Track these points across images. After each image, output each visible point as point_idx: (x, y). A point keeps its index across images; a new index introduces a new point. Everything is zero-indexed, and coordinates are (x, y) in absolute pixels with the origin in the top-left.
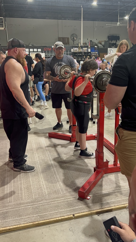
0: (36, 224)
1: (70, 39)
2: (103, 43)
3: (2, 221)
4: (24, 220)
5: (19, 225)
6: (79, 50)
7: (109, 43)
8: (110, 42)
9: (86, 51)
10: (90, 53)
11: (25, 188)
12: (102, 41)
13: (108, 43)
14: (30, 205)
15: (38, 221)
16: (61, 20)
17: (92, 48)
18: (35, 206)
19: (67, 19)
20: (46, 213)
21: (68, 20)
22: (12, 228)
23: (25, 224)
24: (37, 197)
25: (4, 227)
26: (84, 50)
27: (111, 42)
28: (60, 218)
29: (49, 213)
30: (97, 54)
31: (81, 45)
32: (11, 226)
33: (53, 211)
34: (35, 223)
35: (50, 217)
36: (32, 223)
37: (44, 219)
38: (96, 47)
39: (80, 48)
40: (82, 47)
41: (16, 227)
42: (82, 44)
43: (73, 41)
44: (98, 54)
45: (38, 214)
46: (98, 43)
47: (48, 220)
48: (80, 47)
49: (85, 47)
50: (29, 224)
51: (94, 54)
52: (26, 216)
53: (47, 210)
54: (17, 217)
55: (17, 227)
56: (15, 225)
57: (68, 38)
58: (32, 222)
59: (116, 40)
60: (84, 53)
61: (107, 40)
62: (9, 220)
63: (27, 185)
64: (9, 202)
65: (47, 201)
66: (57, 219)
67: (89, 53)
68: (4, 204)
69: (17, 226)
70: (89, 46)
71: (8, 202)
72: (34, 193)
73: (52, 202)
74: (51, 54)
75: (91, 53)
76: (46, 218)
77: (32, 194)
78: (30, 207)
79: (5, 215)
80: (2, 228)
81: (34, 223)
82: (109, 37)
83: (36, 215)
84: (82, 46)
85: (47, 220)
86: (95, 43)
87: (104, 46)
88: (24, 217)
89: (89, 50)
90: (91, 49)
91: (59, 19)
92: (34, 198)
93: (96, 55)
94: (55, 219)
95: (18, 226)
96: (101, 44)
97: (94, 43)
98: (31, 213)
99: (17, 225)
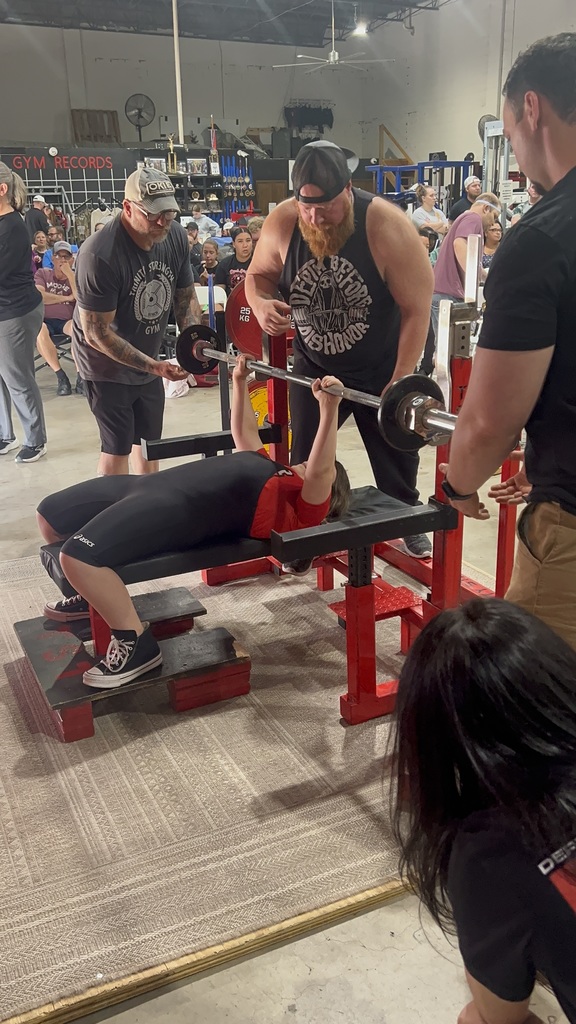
0: (272, 934)
1: (122, 118)
2: (266, 138)
3: (121, 946)
4: (214, 927)
5: (201, 950)
6: (173, 166)
7: (292, 138)
8: (295, 136)
9: (200, 174)
10: (218, 179)
11: (157, 787)
12: (263, 130)
13: (288, 140)
14: (211, 860)
15: (275, 923)
16: (78, 30)
17: (226, 160)
18: (235, 858)
19: (105, 28)
20: (294, 882)
21: (108, 30)
22: (176, 969)
23: (226, 944)
24: (227, 822)
25: (140, 971)
26: (193, 169)
27: (300, 135)
28: (361, 897)
29: (308, 881)
30: (247, 184)
31: (178, 143)
32: (169, 958)
33: (321, 872)
34: (266, 932)
35: (319, 900)
36: (253, 936)
37: (296, 909)
38: (244, 154)
39: (172, 160)
40: (182, 155)
41: (194, 962)
42: (182, 140)
43: (139, 127)
44: (250, 186)
45: (261, 892)
46: (244, 137)
47: (315, 914)
48: (172, 156)
49: (195, 154)
50: (242, 940)
51: (235, 184)
52: (214, 908)
53: (295, 871)
54: (178, 916)
55: (195, 959)
56: (187, 955)
57: (113, 114)
58: (254, 931)
59: (317, 127)
60: (195, 180)
61: (283, 126)
62: (147, 937)
63: (159, 776)
64: (114, 856)
65: (278, 834)
66: (352, 900)
67: (211, 179)
68: (94, 871)
69: (193, 958)
70: (214, 152)
71: (109, 856)
72: (204, 804)
73: (302, 836)
74: (45, 184)
75: (225, 181)
76: (303, 906)
77: (201, 809)
78: (211, 866)
79: (120, 918)
80: (134, 974)
81: (260, 932)
82: (287, 112)
83: (256, 898)
84: (183, 150)
85: (310, 911)
86: (233, 136)
87: (270, 153)
88: (207, 916)
89: (212, 169)
90: (220, 165)
91: (66, 27)
92: (215, 827)
93: (244, 191)
94: (343, 904)
95: (201, 955)
96: (256, 140)
97: (228, 138)
98: (231, 893)
99: (193, 953)
